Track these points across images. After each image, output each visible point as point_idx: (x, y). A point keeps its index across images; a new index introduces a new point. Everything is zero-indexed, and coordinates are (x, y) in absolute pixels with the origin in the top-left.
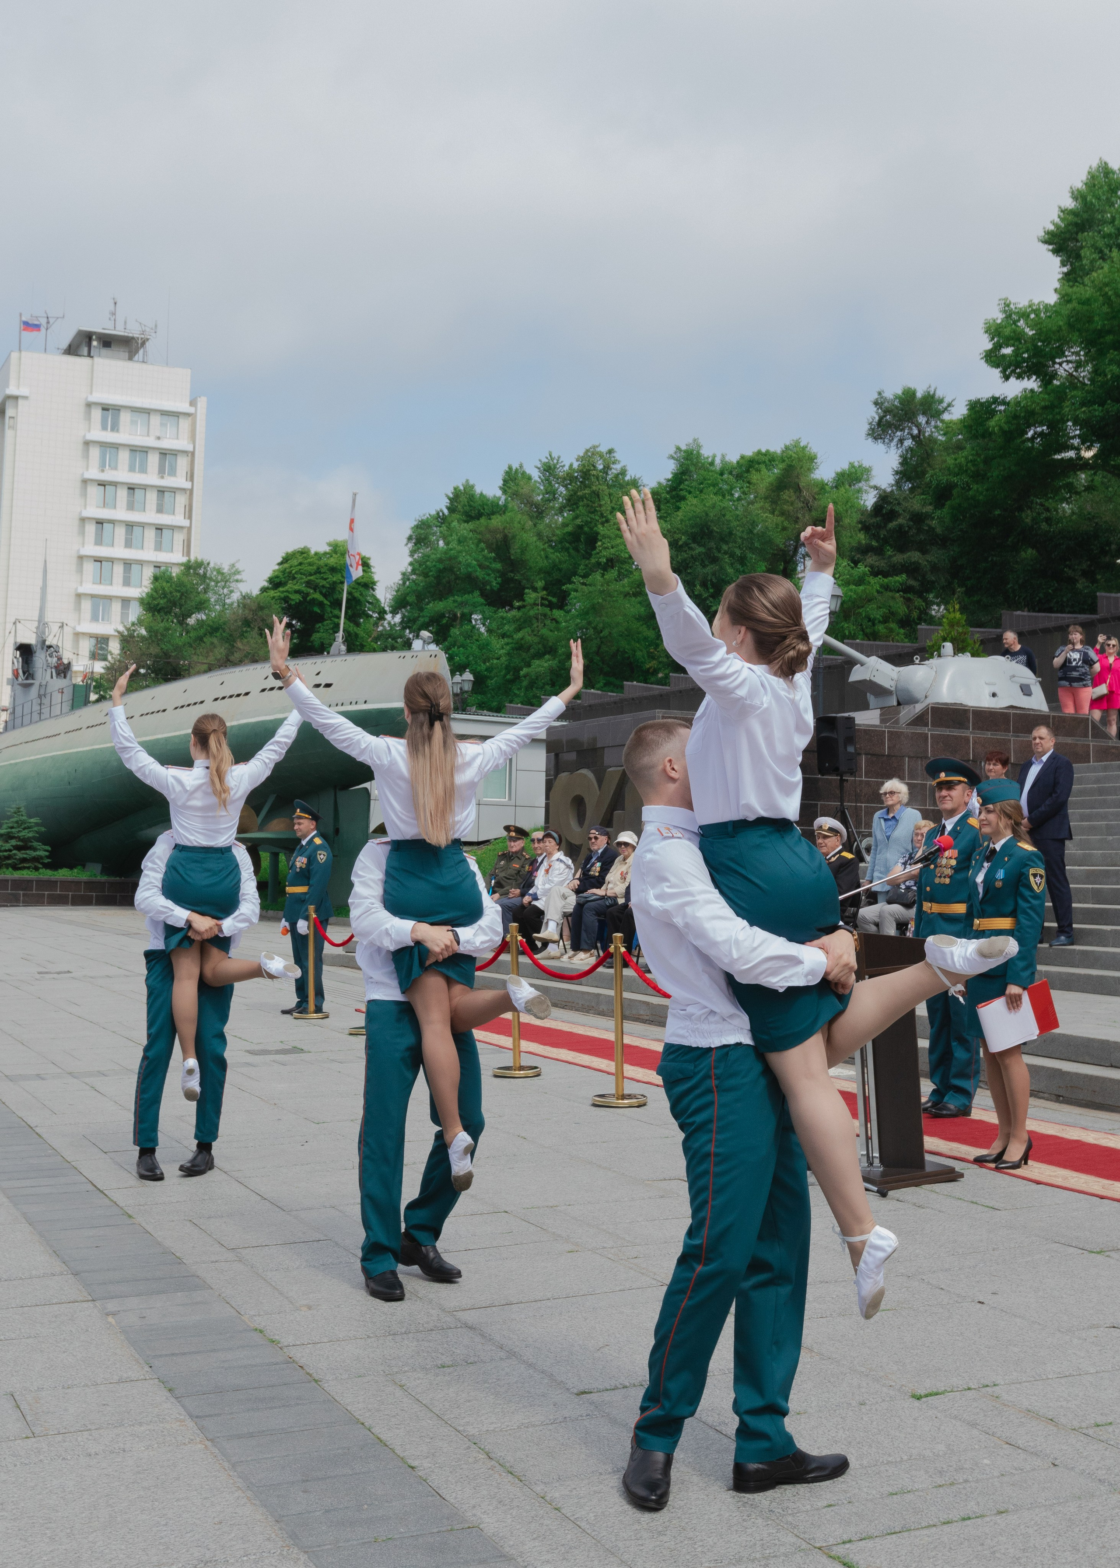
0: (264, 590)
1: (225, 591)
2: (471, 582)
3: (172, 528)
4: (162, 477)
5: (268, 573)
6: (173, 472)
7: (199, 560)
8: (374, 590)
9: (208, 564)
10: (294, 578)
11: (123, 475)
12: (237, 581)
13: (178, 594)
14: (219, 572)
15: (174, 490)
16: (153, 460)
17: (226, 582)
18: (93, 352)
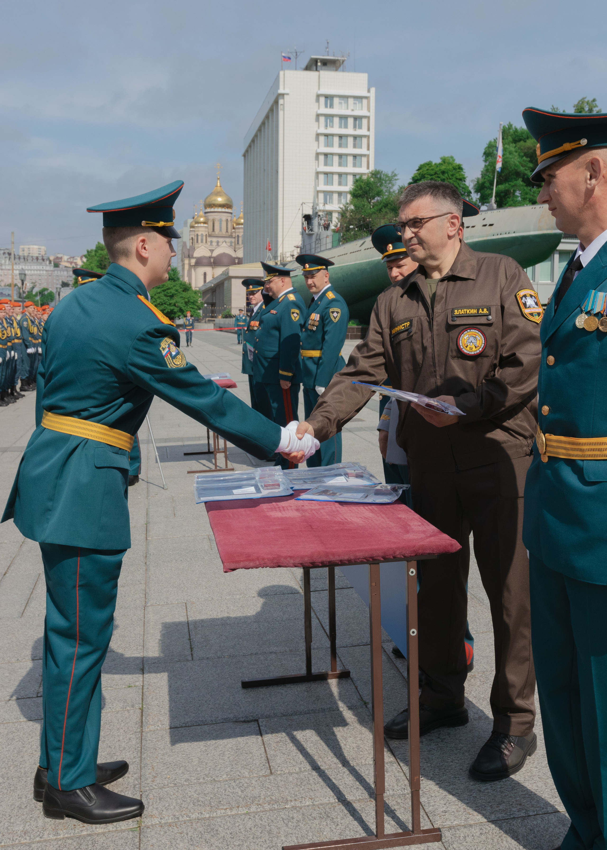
0: (410, 184)
1: (390, 185)
2: (518, 174)
3: (362, 156)
4: (355, 130)
5: (412, 175)
6: (360, 127)
7: (378, 170)
8: (465, 181)
9: (382, 172)
10: (424, 177)
11: (336, 130)
12: (396, 180)
13: (368, 188)
14: (387, 176)
15: (361, 137)
16: (351, 121)
17: (390, 181)
18: (318, 69)
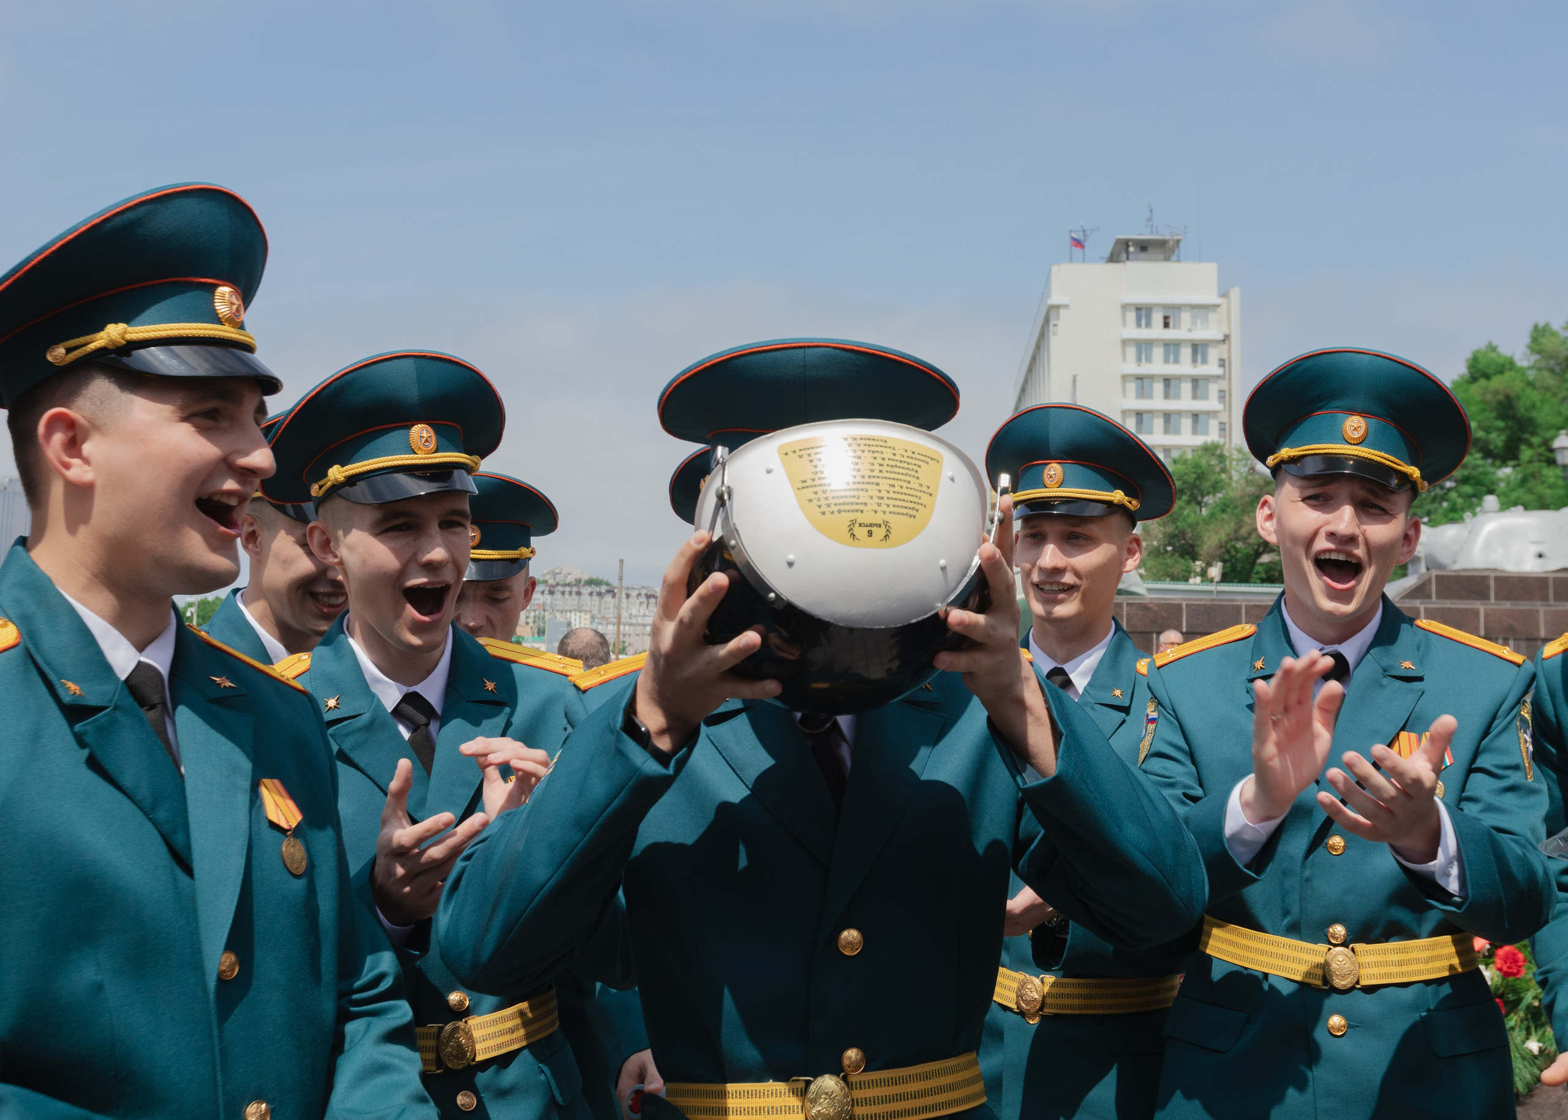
3: (1208, 414)
4: (1195, 367)
6: (1205, 362)
11: (1157, 366)
13: (1194, 475)
15: (1207, 378)
16: (1187, 350)
18: (1131, 256)
